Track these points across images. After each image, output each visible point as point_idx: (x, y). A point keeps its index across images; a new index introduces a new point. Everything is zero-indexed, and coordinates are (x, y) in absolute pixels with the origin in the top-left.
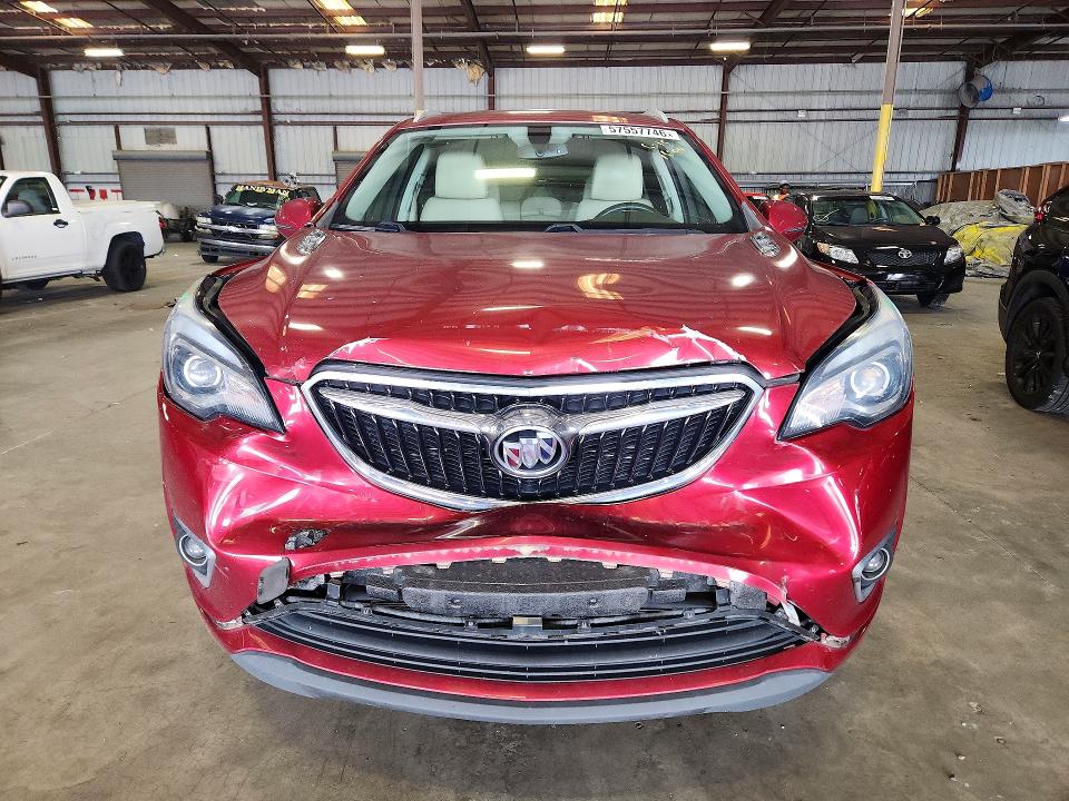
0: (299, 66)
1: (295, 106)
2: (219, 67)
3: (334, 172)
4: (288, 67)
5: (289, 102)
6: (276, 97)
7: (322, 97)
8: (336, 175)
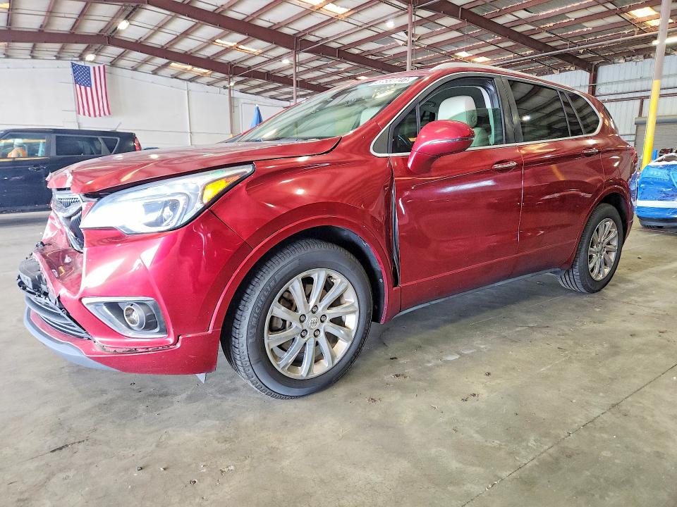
0: (622, 61)
1: (614, 89)
2: (565, 71)
3: (634, 133)
4: (614, 63)
5: (610, 86)
6: (601, 85)
7: (636, 80)
8: (636, 135)
